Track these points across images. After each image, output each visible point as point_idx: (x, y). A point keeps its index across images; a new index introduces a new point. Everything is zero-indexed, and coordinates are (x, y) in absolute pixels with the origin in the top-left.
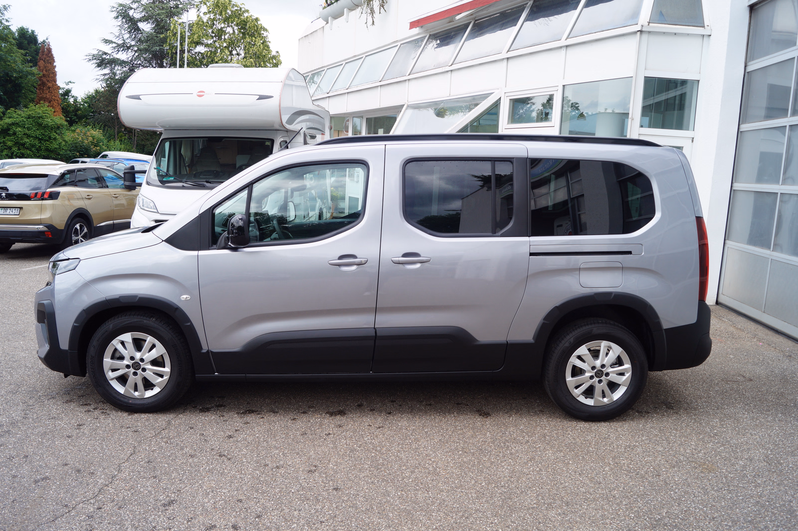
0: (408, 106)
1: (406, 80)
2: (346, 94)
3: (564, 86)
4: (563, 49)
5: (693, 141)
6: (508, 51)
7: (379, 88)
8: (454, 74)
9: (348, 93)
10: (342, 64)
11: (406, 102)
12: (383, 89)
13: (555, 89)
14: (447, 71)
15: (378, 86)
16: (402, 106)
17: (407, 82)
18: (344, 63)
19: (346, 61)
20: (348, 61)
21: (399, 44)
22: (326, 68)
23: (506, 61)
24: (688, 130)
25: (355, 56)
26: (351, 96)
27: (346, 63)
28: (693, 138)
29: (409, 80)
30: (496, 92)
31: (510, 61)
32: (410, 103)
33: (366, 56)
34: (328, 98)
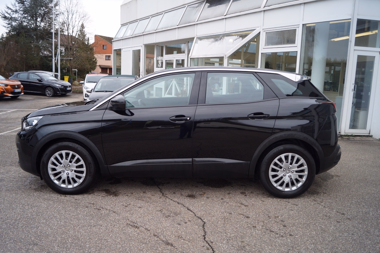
0: (197, 38)
1: (195, 25)
3: (303, 25)
4: (302, 5)
6: (264, 7)
8: (227, 20)
9: (156, 32)
10: (150, 18)
11: (196, 36)
12: (180, 30)
13: (298, 26)
14: (223, 19)
15: (176, 28)
16: (193, 38)
17: (196, 26)
18: (150, 17)
19: (152, 16)
20: (153, 16)
21: (187, 6)
22: (139, 20)
23: (263, 12)
25: (157, 13)
26: (157, 34)
27: (152, 17)
29: (197, 24)
30: (257, 29)
31: (265, 12)
32: (198, 36)
33: (165, 13)
34: (143, 36)
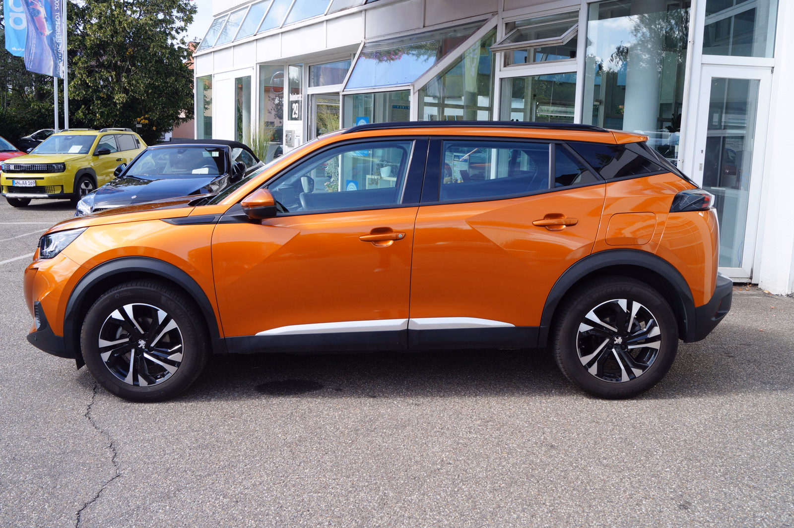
0: (366, 44)
1: (361, 11)
2: (280, 35)
3: (589, 4)
5: (772, 72)
7: (325, 23)
9: (282, 33)
11: (363, 40)
12: (330, 24)
15: (322, 22)
16: (359, 45)
17: (364, 14)
22: (250, 4)
24: (764, 57)
26: (286, 36)
28: (773, 67)
29: (366, 10)
30: (491, 18)
32: (368, 41)
34: (255, 43)
